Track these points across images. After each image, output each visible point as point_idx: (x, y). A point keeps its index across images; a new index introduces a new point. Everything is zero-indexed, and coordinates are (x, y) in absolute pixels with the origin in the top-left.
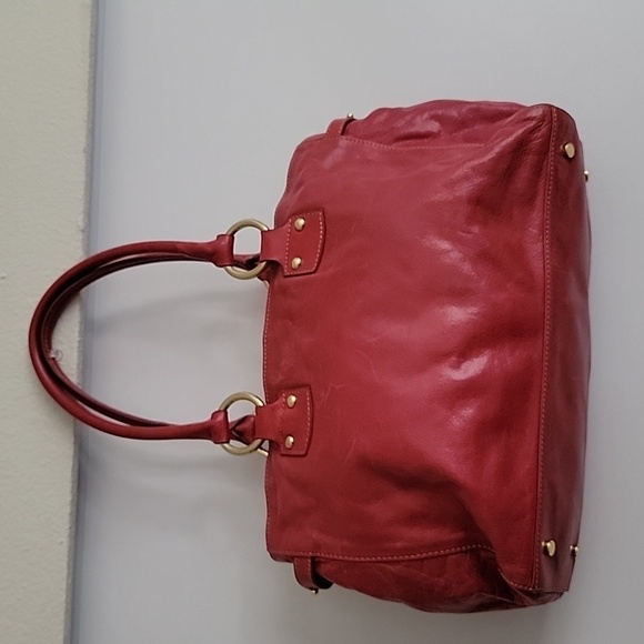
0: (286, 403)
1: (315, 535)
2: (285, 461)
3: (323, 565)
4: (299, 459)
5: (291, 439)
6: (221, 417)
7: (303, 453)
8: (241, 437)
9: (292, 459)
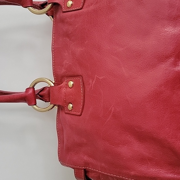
0: (67, 85)
1: (86, 158)
2: (67, 116)
3: (90, 173)
4: (77, 117)
5: (71, 105)
6: (31, 91)
7: (79, 114)
8: (42, 98)
9: (72, 116)
